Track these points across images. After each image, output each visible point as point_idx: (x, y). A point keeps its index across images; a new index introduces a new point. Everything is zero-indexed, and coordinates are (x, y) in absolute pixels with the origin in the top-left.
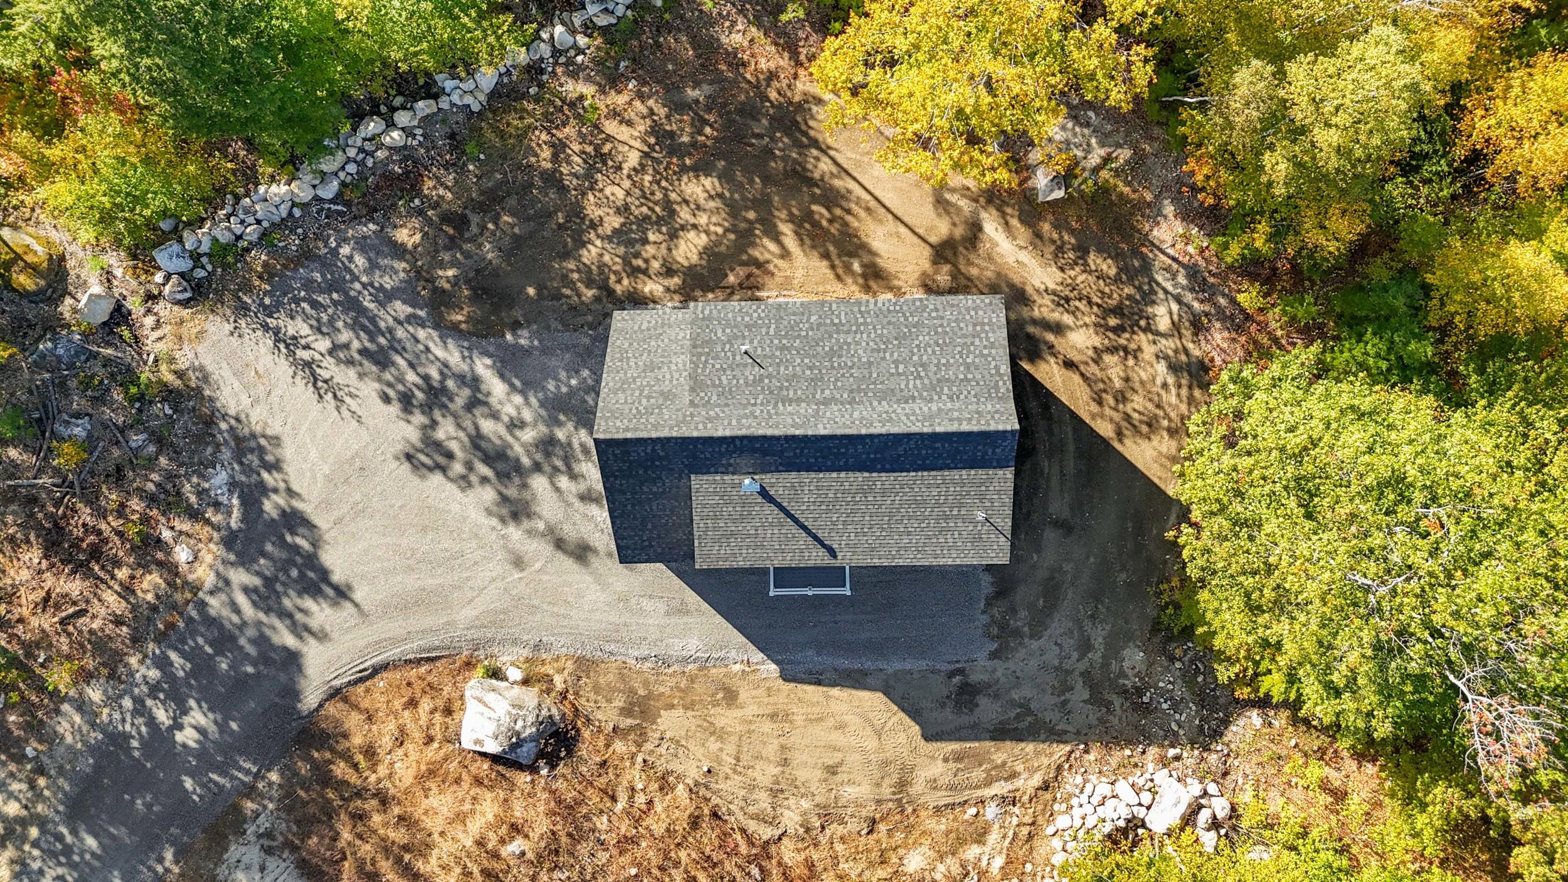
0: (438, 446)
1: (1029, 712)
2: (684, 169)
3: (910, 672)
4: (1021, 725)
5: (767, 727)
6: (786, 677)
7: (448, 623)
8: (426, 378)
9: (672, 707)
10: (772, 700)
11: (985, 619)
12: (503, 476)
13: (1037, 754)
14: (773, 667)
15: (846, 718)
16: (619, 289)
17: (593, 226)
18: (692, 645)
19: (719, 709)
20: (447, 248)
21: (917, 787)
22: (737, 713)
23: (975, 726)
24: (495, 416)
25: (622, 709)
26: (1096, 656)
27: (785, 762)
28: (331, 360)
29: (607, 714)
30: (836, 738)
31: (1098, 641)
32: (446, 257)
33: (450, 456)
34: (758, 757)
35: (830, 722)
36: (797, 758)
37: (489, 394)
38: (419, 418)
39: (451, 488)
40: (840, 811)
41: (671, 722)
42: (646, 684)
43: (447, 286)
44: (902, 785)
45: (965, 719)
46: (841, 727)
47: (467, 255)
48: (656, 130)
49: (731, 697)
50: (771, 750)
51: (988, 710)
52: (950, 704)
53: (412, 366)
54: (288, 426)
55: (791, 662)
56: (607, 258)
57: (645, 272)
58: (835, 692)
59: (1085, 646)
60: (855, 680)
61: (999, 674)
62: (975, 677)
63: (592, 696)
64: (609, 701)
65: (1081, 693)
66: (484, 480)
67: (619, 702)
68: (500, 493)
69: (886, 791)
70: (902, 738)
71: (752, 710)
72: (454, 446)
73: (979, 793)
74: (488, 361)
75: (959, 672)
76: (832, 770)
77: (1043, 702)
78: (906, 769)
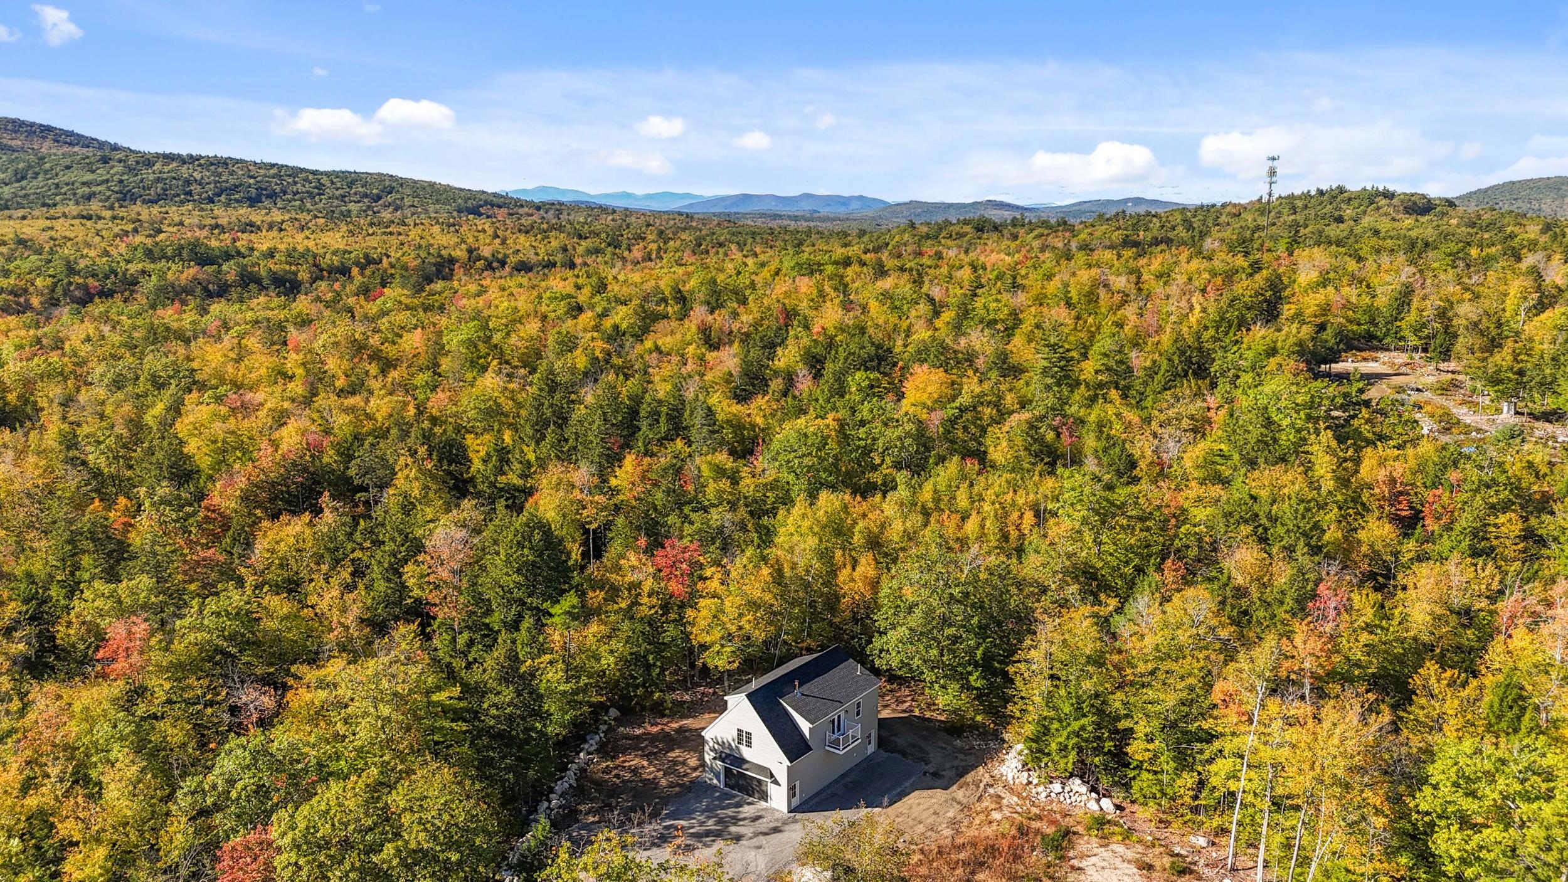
1: (958, 767)
2: (664, 754)
3: (914, 782)
4: (961, 770)
5: (900, 820)
6: (886, 807)
8: (653, 837)
10: (891, 814)
11: (910, 761)
12: (718, 836)
13: (977, 773)
14: (877, 808)
17: (654, 779)
23: (951, 779)
26: (949, 748)
31: (944, 746)
39: (704, 850)
44: (959, 803)
45: (946, 780)
48: (642, 756)
51: (948, 774)
52: (936, 780)
55: (880, 804)
58: (904, 800)
59: (944, 749)
60: (904, 794)
61: (935, 766)
62: (932, 771)
65: (961, 757)
66: (713, 841)
68: (724, 839)
69: (958, 807)
70: (939, 794)
73: (981, 790)
74: (667, 820)
75: (925, 774)
76: (935, 813)
77: (956, 763)
78: (954, 799)
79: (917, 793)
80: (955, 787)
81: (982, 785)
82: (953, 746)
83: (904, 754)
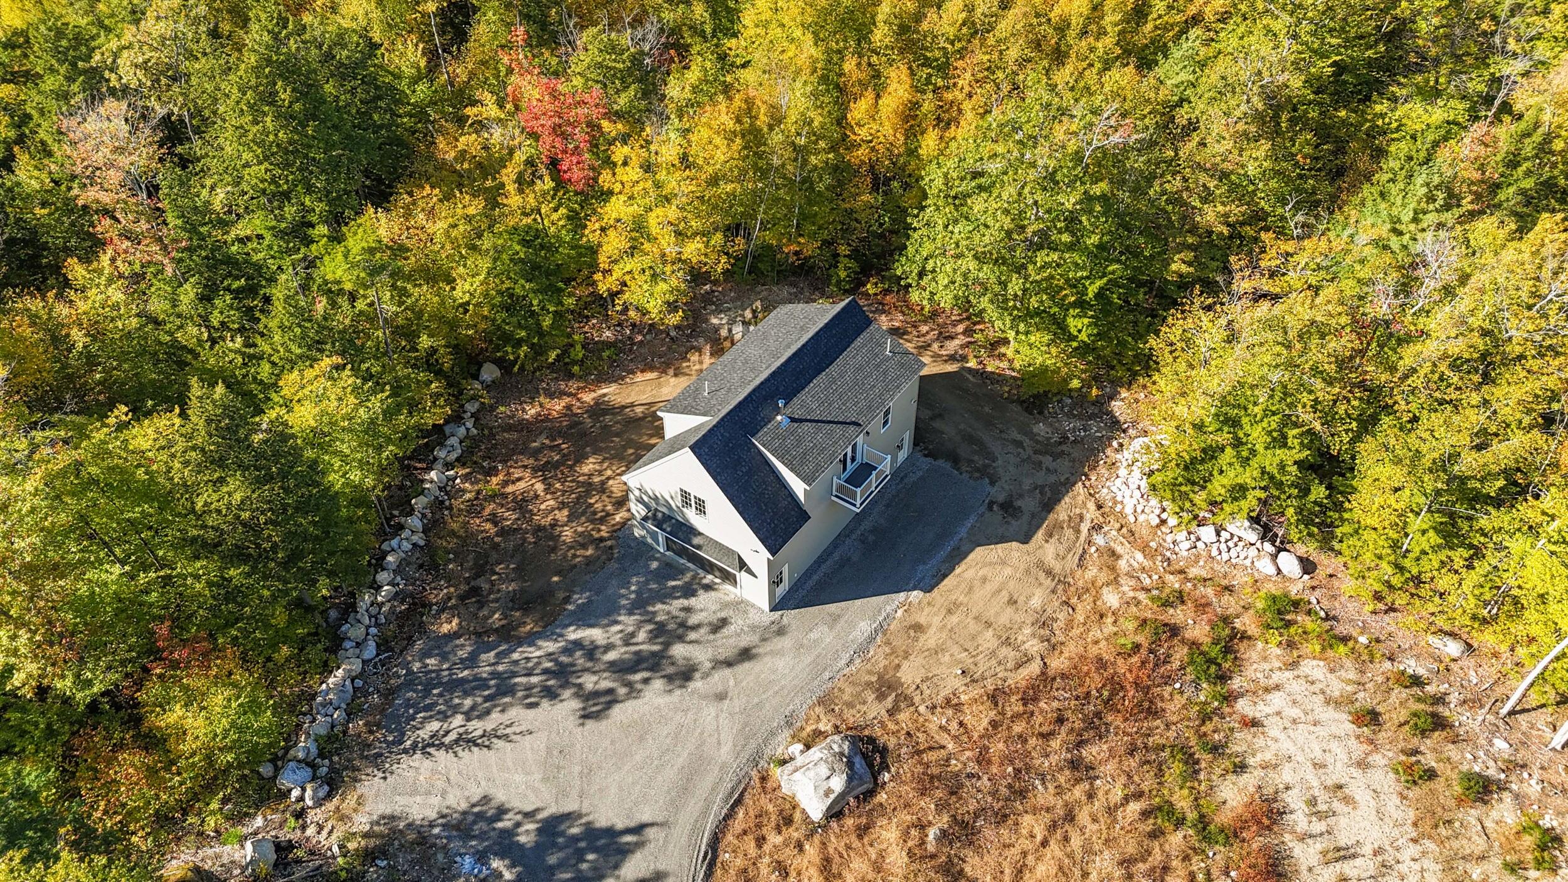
0: (596, 694)
1: (1042, 487)
2: (571, 467)
3: (973, 527)
4: (1049, 494)
5: (954, 619)
6: (928, 590)
7: (721, 769)
8: (546, 671)
9: (898, 666)
10: (938, 606)
11: (965, 476)
12: (654, 668)
13: (1074, 498)
14: (915, 593)
15: (981, 573)
16: (604, 534)
17: (553, 525)
18: (865, 627)
19: (921, 640)
20: (481, 608)
21: (1057, 567)
22: (932, 631)
23: (1033, 516)
24: (609, 647)
25: (877, 698)
26: (1027, 442)
27: (988, 624)
28: (474, 722)
29: (874, 709)
30: (989, 587)
31: (1019, 437)
32: (485, 612)
33: (610, 691)
34: (973, 638)
35: (977, 583)
36: (990, 614)
37: (592, 642)
38: (567, 693)
39: (630, 705)
40: (1046, 615)
41: (909, 674)
42: (870, 672)
43: (504, 622)
44: (1049, 573)
45: (1026, 518)
46: (984, 580)
47: (497, 600)
48: (535, 470)
49: (918, 628)
50: (973, 627)
51: (1028, 504)
52: (1010, 519)
53: (529, 674)
54: (483, 783)
55: (919, 581)
56: (580, 529)
57: (608, 514)
58: (958, 570)
59: (1019, 444)
60: (958, 556)
61: (1007, 487)
62: (1001, 498)
63: (854, 711)
64: (864, 703)
65: (1047, 460)
66: (646, 681)
67: (870, 697)
68: (663, 677)
69: (1048, 583)
70: (1016, 554)
71: (936, 621)
72: (605, 684)
73: (1082, 538)
74: (572, 628)
75: (991, 504)
76: (1012, 602)
77: (1041, 478)
78: (1040, 564)
79: (979, 553)
80: (1040, 535)
81: (1085, 528)
82: (1032, 436)
83: (955, 460)
